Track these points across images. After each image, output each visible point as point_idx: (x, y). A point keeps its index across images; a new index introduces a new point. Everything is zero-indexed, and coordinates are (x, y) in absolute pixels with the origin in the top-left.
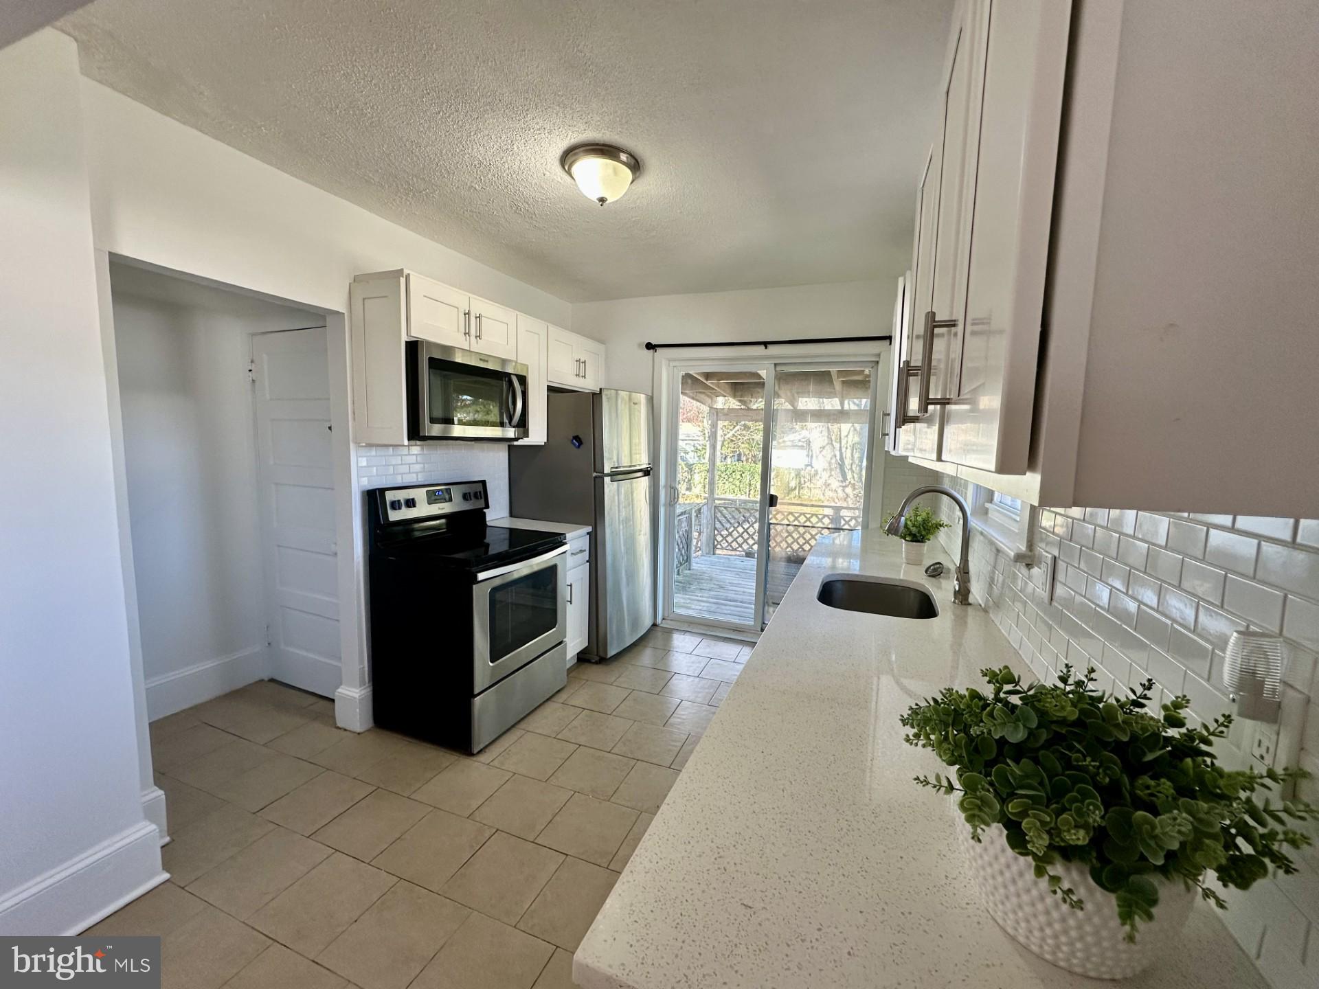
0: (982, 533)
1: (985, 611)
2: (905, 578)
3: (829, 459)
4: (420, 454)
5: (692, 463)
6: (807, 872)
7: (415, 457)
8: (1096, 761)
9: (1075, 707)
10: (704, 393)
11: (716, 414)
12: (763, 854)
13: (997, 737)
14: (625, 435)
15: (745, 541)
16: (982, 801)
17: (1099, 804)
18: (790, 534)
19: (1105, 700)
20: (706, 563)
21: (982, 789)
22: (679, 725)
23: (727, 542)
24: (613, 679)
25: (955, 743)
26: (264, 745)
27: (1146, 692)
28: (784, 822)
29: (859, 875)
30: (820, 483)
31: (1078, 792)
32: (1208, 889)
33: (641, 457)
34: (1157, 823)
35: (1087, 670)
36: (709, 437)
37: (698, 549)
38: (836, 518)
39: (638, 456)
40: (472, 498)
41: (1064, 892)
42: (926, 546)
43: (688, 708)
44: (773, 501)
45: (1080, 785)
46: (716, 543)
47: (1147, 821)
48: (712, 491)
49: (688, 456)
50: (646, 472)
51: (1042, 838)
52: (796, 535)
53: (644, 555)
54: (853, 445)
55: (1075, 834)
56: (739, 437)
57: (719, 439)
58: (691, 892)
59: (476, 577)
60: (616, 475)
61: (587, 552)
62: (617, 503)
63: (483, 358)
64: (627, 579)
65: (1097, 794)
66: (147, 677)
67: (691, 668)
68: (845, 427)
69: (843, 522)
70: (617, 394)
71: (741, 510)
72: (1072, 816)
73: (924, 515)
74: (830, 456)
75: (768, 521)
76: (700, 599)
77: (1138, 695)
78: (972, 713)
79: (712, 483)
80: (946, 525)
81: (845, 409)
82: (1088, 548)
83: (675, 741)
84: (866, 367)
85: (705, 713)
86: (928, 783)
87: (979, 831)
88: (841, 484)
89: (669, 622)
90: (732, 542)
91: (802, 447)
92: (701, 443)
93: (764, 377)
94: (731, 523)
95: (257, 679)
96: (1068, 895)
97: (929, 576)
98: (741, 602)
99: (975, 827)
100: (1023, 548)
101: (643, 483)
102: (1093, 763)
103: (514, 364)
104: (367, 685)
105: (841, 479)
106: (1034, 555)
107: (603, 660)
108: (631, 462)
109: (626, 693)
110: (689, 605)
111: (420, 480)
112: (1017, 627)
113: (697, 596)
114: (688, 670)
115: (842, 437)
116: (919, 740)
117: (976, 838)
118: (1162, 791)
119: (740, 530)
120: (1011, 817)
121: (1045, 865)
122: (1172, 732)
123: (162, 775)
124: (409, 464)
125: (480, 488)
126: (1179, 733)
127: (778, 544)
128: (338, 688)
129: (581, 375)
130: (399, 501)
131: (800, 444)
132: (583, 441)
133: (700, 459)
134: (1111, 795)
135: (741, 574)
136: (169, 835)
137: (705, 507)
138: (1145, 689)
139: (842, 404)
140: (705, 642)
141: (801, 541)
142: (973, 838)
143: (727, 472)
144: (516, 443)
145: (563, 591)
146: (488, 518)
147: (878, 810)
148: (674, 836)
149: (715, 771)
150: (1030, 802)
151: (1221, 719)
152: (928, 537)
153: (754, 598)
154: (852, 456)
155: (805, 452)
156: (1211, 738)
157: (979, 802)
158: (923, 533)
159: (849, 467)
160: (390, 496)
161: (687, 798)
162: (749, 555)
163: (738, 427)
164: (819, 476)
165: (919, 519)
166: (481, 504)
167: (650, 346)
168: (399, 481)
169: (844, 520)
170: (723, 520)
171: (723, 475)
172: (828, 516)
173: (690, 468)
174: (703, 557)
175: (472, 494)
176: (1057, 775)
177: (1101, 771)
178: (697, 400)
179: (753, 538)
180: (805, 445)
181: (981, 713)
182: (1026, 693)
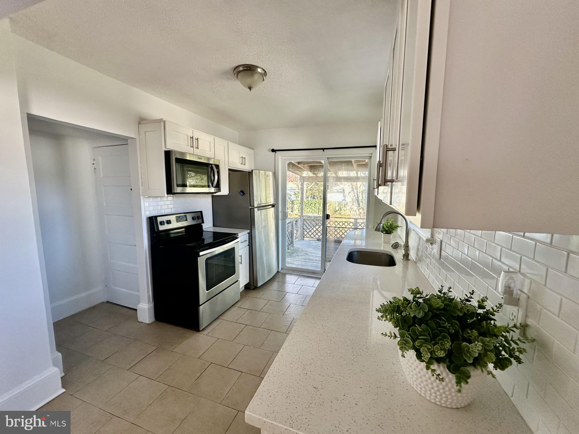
0: (414, 230)
1: (416, 263)
2: (383, 249)
3: (352, 198)
4: (172, 200)
5: (293, 200)
6: (340, 373)
7: (170, 201)
8: (449, 324)
9: (443, 303)
10: (298, 170)
11: (303, 179)
12: (322, 367)
13: (412, 316)
14: (264, 190)
15: (317, 234)
16: (406, 341)
17: (449, 341)
18: (336, 231)
19: (455, 299)
20: (300, 244)
21: (406, 337)
22: (289, 315)
23: (309, 234)
24: (261, 296)
25: (397, 319)
26: (105, 331)
27: (472, 296)
28: (331, 354)
29: (361, 373)
30: (348, 208)
31: (442, 336)
32: (489, 371)
33: (270, 199)
34: (470, 347)
35: (448, 288)
36: (301, 189)
37: (296, 238)
38: (356, 223)
39: (269, 199)
40: (196, 219)
41: (437, 375)
42: (392, 236)
43: (293, 307)
44: (328, 217)
45: (443, 333)
46: (304, 235)
47: (467, 346)
48: (302, 213)
49: (291, 197)
50: (273, 206)
51: (427, 355)
52: (338, 231)
53: (273, 242)
54: (363, 191)
55: (440, 353)
56: (314, 188)
57: (305, 189)
58: (293, 383)
59: (199, 254)
60: (260, 207)
61: (248, 241)
62: (260, 220)
63: (199, 157)
64: (266, 253)
65: (449, 337)
66: (51, 303)
67: (294, 290)
68: (359, 184)
69: (358, 225)
70: (259, 172)
71: (315, 220)
72: (439, 346)
73: (391, 222)
74: (352, 196)
75: (326, 225)
76: (298, 260)
77: (468, 297)
78: (403, 307)
79: (302, 209)
80: (400, 227)
81: (358, 176)
82: (453, 237)
83: (287, 321)
84: (366, 159)
85: (300, 309)
86: (386, 335)
87: (404, 353)
88: (357, 208)
89: (284, 270)
90: (311, 235)
91: (341, 192)
92: (297, 191)
93: (323, 163)
94: (310, 226)
95: (101, 301)
96: (438, 376)
97: (393, 248)
98: (315, 260)
99: (403, 352)
100: (430, 237)
101: (272, 211)
102: (448, 325)
103: (213, 159)
104: (152, 302)
105: (357, 206)
106: (434, 239)
107: (256, 288)
108: (266, 202)
109: (266, 302)
110: (293, 262)
111: (172, 212)
112: (427, 269)
113: (296, 258)
114: (293, 291)
115: (358, 188)
116: (383, 318)
117: (403, 356)
118: (473, 334)
119: (315, 229)
120: (417, 347)
121: (430, 365)
122: (480, 311)
123: (60, 346)
124: (168, 205)
125: (199, 214)
126: (483, 312)
127: (331, 235)
128: (138, 304)
129: (243, 163)
130: (163, 221)
131: (340, 191)
132: (245, 193)
133: (297, 198)
134: (454, 337)
135: (315, 248)
136: (64, 372)
137: (299, 219)
138: (471, 295)
139: (357, 174)
140: (300, 279)
141: (341, 233)
142: (402, 356)
143: (309, 204)
144: (215, 194)
145: (237, 259)
146: (203, 228)
147: (369, 347)
148: (286, 361)
149: (303, 334)
150: (424, 341)
151: (498, 306)
152: (393, 231)
153: (320, 259)
154: (362, 196)
155: (342, 194)
156: (494, 313)
157: (405, 342)
158: (391, 230)
159: (361, 201)
160: (159, 219)
161: (291, 345)
162: (318, 240)
163: (313, 184)
164: (348, 204)
165: (389, 224)
166: (200, 221)
167: (273, 151)
168: (163, 213)
169: (359, 224)
170: (307, 225)
171: (307, 205)
172: (352, 222)
173: (293, 202)
174: (299, 242)
175: (196, 217)
176: (435, 330)
177: (451, 328)
178: (295, 173)
179: (320, 233)
180: (342, 191)
181: (407, 307)
182: (425, 298)
